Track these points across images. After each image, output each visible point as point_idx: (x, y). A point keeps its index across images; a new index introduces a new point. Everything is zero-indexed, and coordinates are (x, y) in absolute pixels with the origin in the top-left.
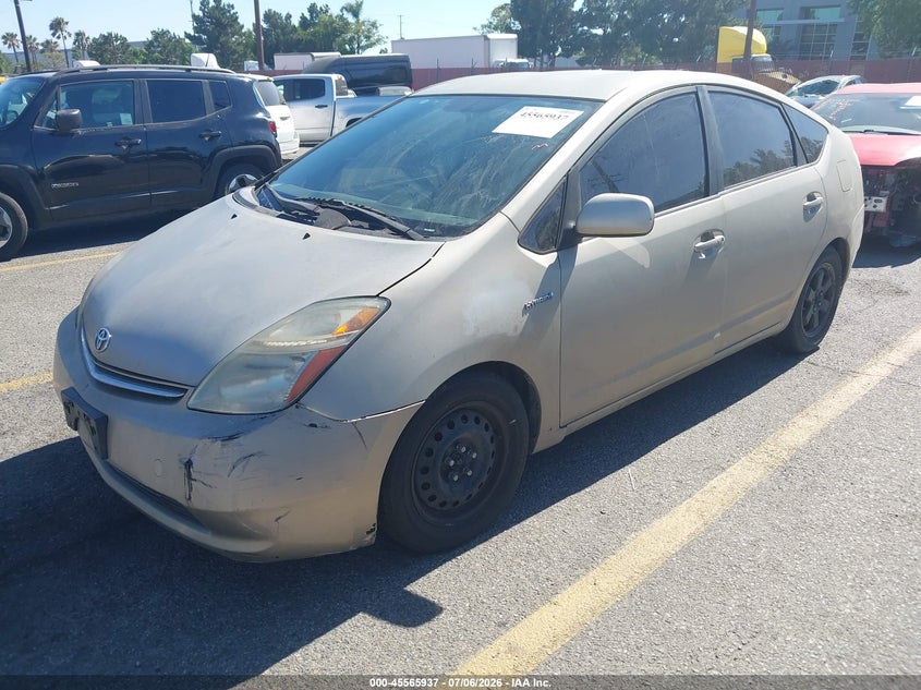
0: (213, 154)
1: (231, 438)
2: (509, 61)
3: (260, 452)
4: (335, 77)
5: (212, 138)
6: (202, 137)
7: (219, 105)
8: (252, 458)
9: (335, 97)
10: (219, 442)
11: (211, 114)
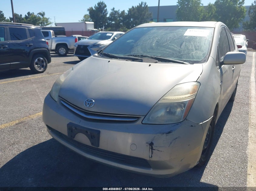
0: (31, 50)
1: (169, 133)
2: (92, 29)
3: (179, 137)
4: (51, 31)
5: (30, 46)
6: (27, 46)
7: (31, 36)
8: (177, 139)
9: (52, 37)
10: (165, 135)
11: (29, 39)
